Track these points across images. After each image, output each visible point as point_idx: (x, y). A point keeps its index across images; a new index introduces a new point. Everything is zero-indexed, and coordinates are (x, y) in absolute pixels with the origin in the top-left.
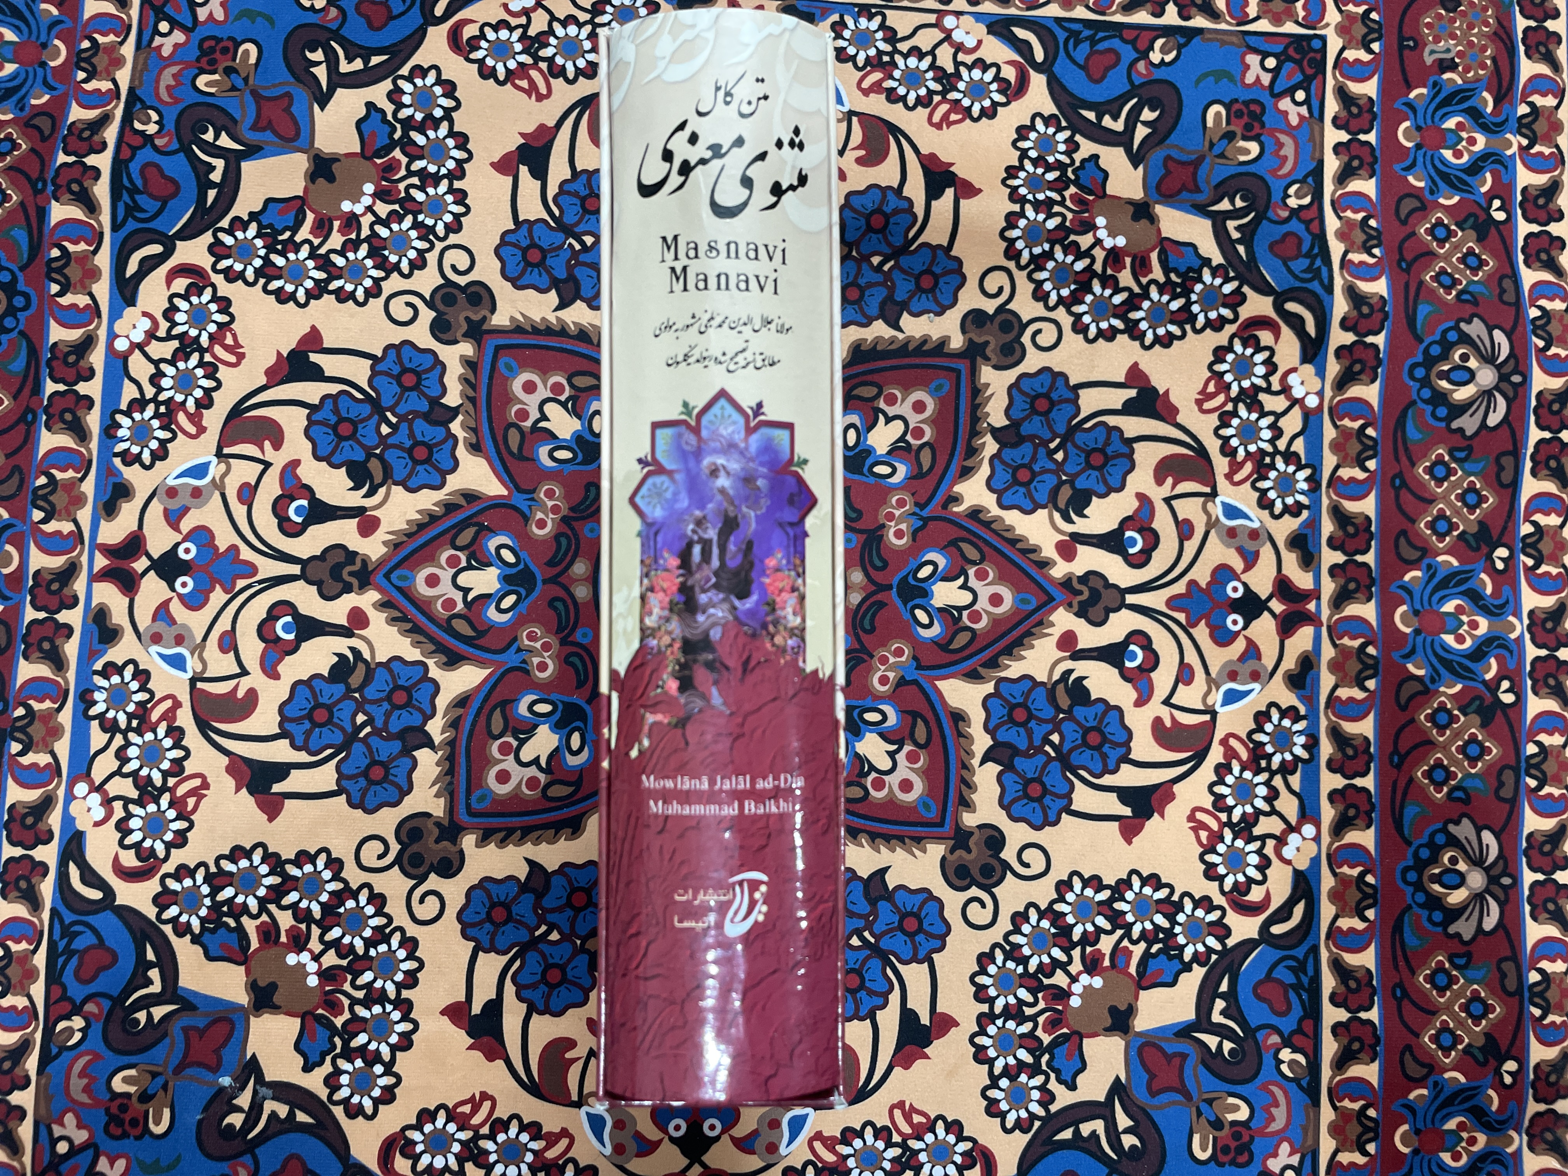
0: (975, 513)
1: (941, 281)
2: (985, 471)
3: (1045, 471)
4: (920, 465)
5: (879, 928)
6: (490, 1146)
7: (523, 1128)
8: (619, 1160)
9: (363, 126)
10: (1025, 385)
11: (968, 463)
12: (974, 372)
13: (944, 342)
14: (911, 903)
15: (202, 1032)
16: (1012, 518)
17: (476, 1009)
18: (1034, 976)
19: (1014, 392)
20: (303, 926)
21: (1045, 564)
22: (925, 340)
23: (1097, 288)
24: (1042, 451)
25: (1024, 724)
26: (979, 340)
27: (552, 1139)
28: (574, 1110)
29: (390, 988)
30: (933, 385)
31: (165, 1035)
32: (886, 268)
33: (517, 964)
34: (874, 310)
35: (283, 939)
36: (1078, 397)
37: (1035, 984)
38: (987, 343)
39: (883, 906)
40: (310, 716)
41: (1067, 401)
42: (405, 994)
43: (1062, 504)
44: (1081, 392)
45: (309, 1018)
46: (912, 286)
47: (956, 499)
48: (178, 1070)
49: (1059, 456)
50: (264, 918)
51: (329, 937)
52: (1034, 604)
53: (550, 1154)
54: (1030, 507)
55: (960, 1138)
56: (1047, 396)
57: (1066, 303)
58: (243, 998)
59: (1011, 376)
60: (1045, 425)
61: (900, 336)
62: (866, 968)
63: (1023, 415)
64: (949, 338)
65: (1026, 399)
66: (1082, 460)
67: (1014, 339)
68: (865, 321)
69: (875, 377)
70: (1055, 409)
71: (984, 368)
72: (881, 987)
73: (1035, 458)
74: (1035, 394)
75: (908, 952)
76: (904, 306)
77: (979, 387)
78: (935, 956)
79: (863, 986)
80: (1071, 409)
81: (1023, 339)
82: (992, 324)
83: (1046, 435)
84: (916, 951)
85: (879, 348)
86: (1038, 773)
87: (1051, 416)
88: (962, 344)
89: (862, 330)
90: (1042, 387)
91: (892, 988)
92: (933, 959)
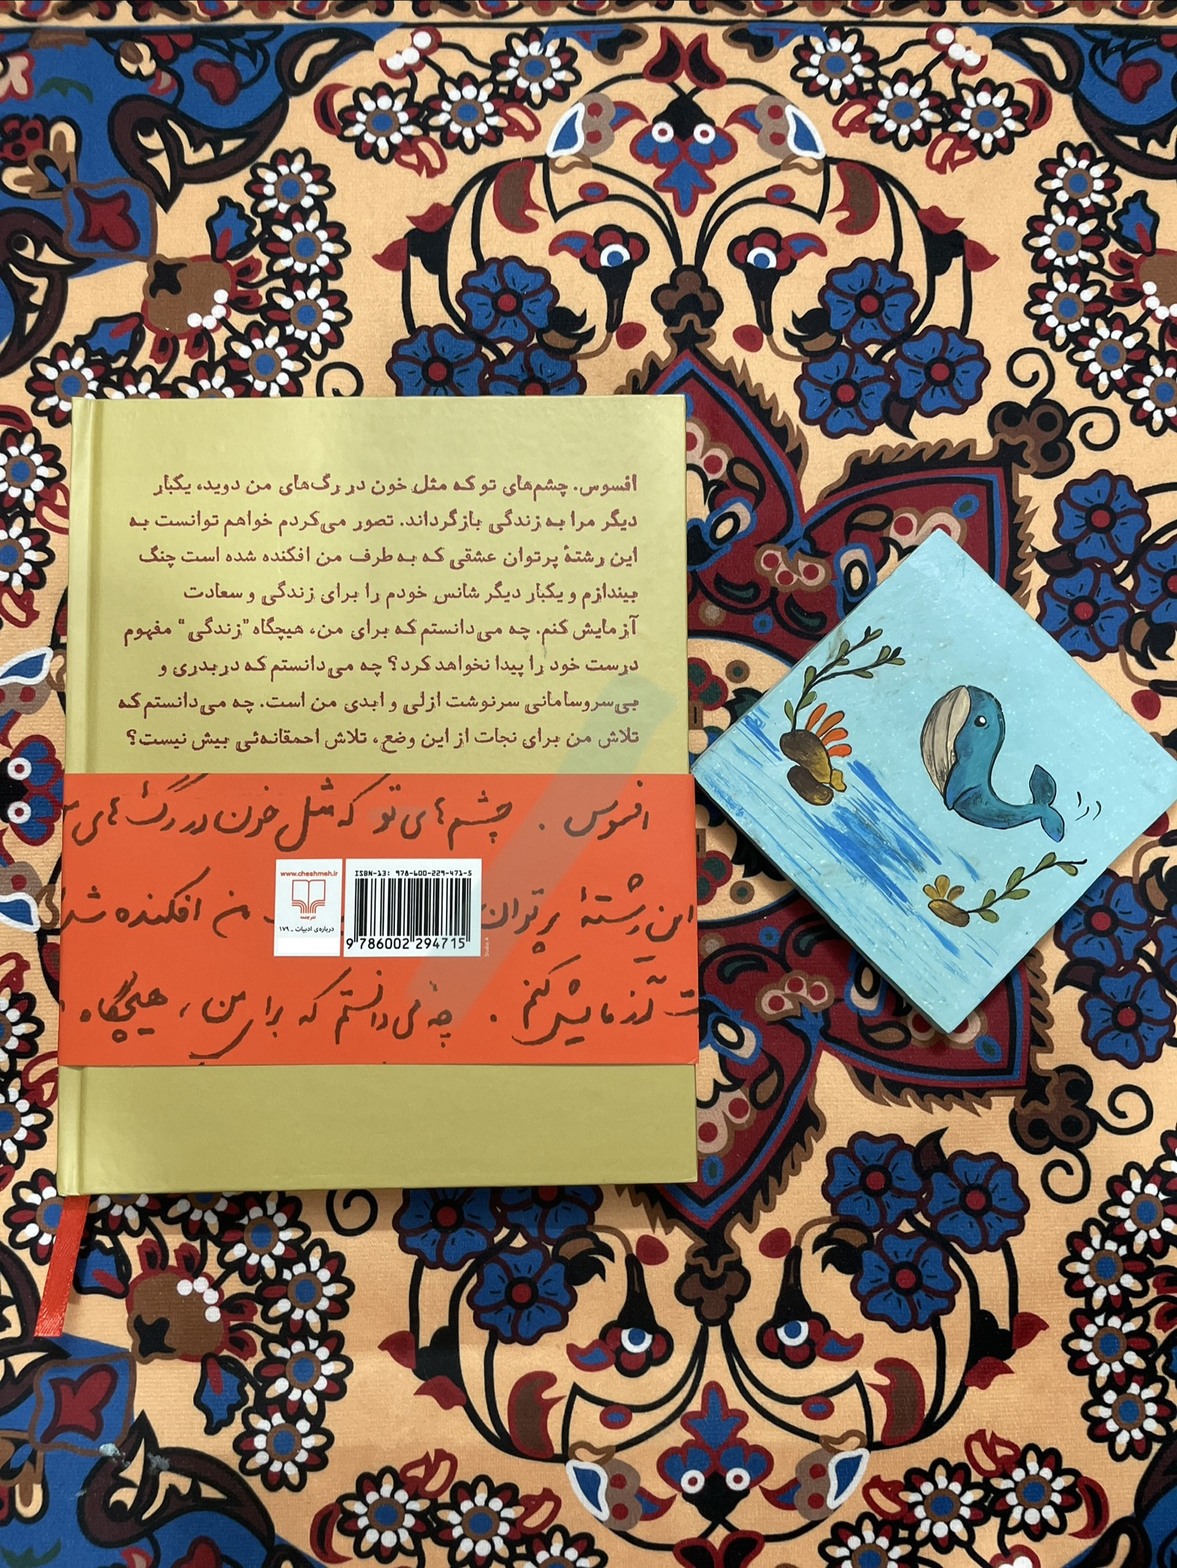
1: (959, 370)
2: (1034, 605)
3: (1111, 604)
5: (935, 1207)
6: (453, 1517)
7: (493, 1492)
8: (620, 1525)
9: (216, 225)
10: (1077, 496)
12: (1009, 484)
13: (968, 447)
14: (975, 1174)
15: (75, 1386)
17: (425, 1340)
18: (1141, 1257)
19: (1063, 503)
20: (197, 1244)
22: (944, 446)
23: (1157, 368)
24: (1105, 578)
25: (1108, 933)
26: (1013, 441)
27: (532, 1504)
28: (558, 1466)
29: (313, 1318)
30: (957, 504)
31: (29, 1392)
32: (886, 358)
33: (474, 1280)
34: (874, 411)
35: (172, 1261)
36: (1145, 505)
37: (1141, 1267)
38: (1023, 445)
39: (938, 1179)
41: (1132, 511)
42: (333, 1325)
43: (1137, 645)
44: (1151, 499)
45: (211, 1360)
46: (922, 379)
48: (48, 1437)
49: (1128, 583)
50: (148, 1235)
51: (229, 1257)
53: (532, 1522)
54: (1097, 650)
55: (1058, 1472)
56: (1106, 507)
57: (1121, 388)
58: (125, 1341)
59: (1057, 485)
60: (1107, 544)
61: (912, 443)
62: (922, 1261)
63: (1077, 533)
64: (974, 441)
65: (1078, 513)
66: (1158, 586)
67: (1058, 437)
68: (864, 427)
69: (881, 499)
70: (1119, 522)
71: (1021, 477)
72: (943, 1284)
73: (1096, 587)
74: (1090, 505)
75: (974, 1237)
76: (913, 405)
77: (1017, 501)
78: (1011, 1240)
79: (919, 1285)
80: (1140, 520)
81: (1068, 437)
82: (1028, 419)
83: (1109, 556)
84: (985, 1235)
85: (885, 461)
86: (1130, 995)
87: (1113, 532)
88: (990, 449)
89: (861, 438)
90: (1099, 496)
91: (957, 1286)
92: (1008, 1244)
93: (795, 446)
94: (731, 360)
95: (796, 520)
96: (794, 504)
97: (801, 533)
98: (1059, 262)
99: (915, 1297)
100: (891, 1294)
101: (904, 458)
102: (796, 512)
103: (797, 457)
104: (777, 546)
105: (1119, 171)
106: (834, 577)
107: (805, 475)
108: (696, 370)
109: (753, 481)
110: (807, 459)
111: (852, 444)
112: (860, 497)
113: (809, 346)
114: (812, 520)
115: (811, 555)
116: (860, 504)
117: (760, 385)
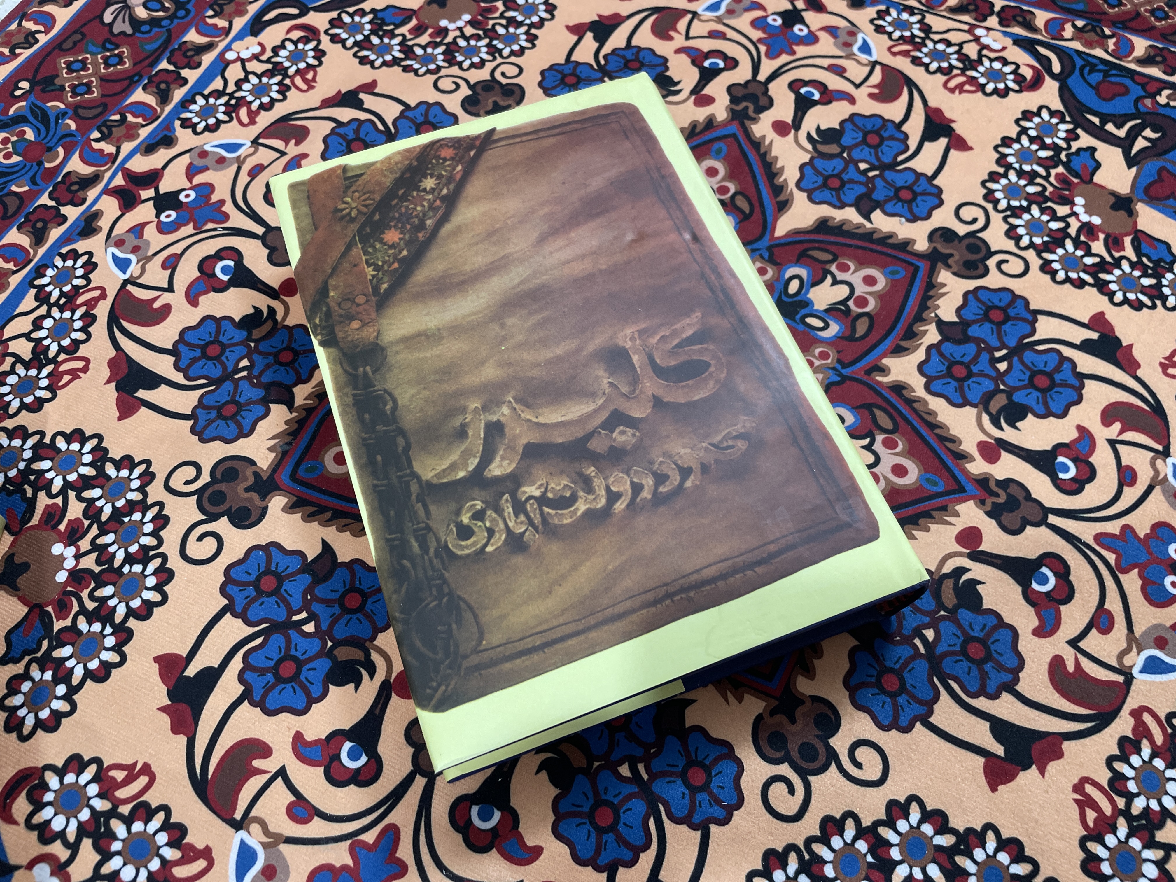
0: (899, 388)
1: (920, 198)
2: (920, 355)
4: (854, 330)
5: (659, 765)
6: (121, 831)
7: (166, 826)
10: (983, 295)
11: (904, 344)
12: (933, 273)
13: (908, 242)
14: (705, 752)
16: (937, 404)
17: (191, 671)
19: (970, 297)
20: (86, 523)
21: (964, 457)
22: (891, 235)
23: (1069, 246)
26: (944, 251)
27: (189, 855)
28: (230, 831)
30: (890, 269)
33: (259, 641)
35: (62, 527)
36: (1036, 320)
38: (951, 255)
39: (672, 742)
40: (203, 348)
41: (1024, 320)
43: (993, 410)
44: (1040, 318)
45: (37, 610)
46: (892, 194)
47: (884, 371)
49: (1003, 366)
50: (59, 500)
51: (102, 540)
52: (940, 488)
53: (178, 871)
54: (959, 401)
56: (1003, 310)
57: (1037, 249)
59: (969, 285)
60: (995, 333)
61: (868, 225)
62: (625, 808)
63: (975, 318)
64: (914, 241)
65: (981, 306)
66: (1026, 377)
67: (980, 260)
68: (838, 204)
69: (833, 249)
70: (1009, 323)
71: (943, 271)
72: (635, 837)
73: (975, 360)
74: (990, 304)
75: (681, 807)
76: (878, 205)
77: (935, 283)
78: (713, 828)
79: (613, 828)
80: (1027, 330)
81: (988, 262)
82: (960, 243)
83: (995, 343)
84: (692, 810)
85: (844, 228)
86: (899, 665)
87: (1004, 327)
88: (925, 248)
89: (834, 210)
90: (1001, 302)
91: (647, 847)
92: (709, 829)
93: (785, 199)
94: (764, 137)
95: (766, 239)
96: (769, 230)
97: (766, 247)
98: (1017, 166)
99: (605, 838)
100: (585, 823)
101: (858, 231)
102: (768, 234)
103: (783, 206)
105: (1079, 131)
106: (778, 280)
107: (784, 216)
108: (738, 134)
109: (746, 208)
110: (789, 208)
111: (825, 211)
112: (818, 241)
113: (820, 147)
114: (775, 242)
115: (767, 261)
116: (816, 245)
117: (776, 158)
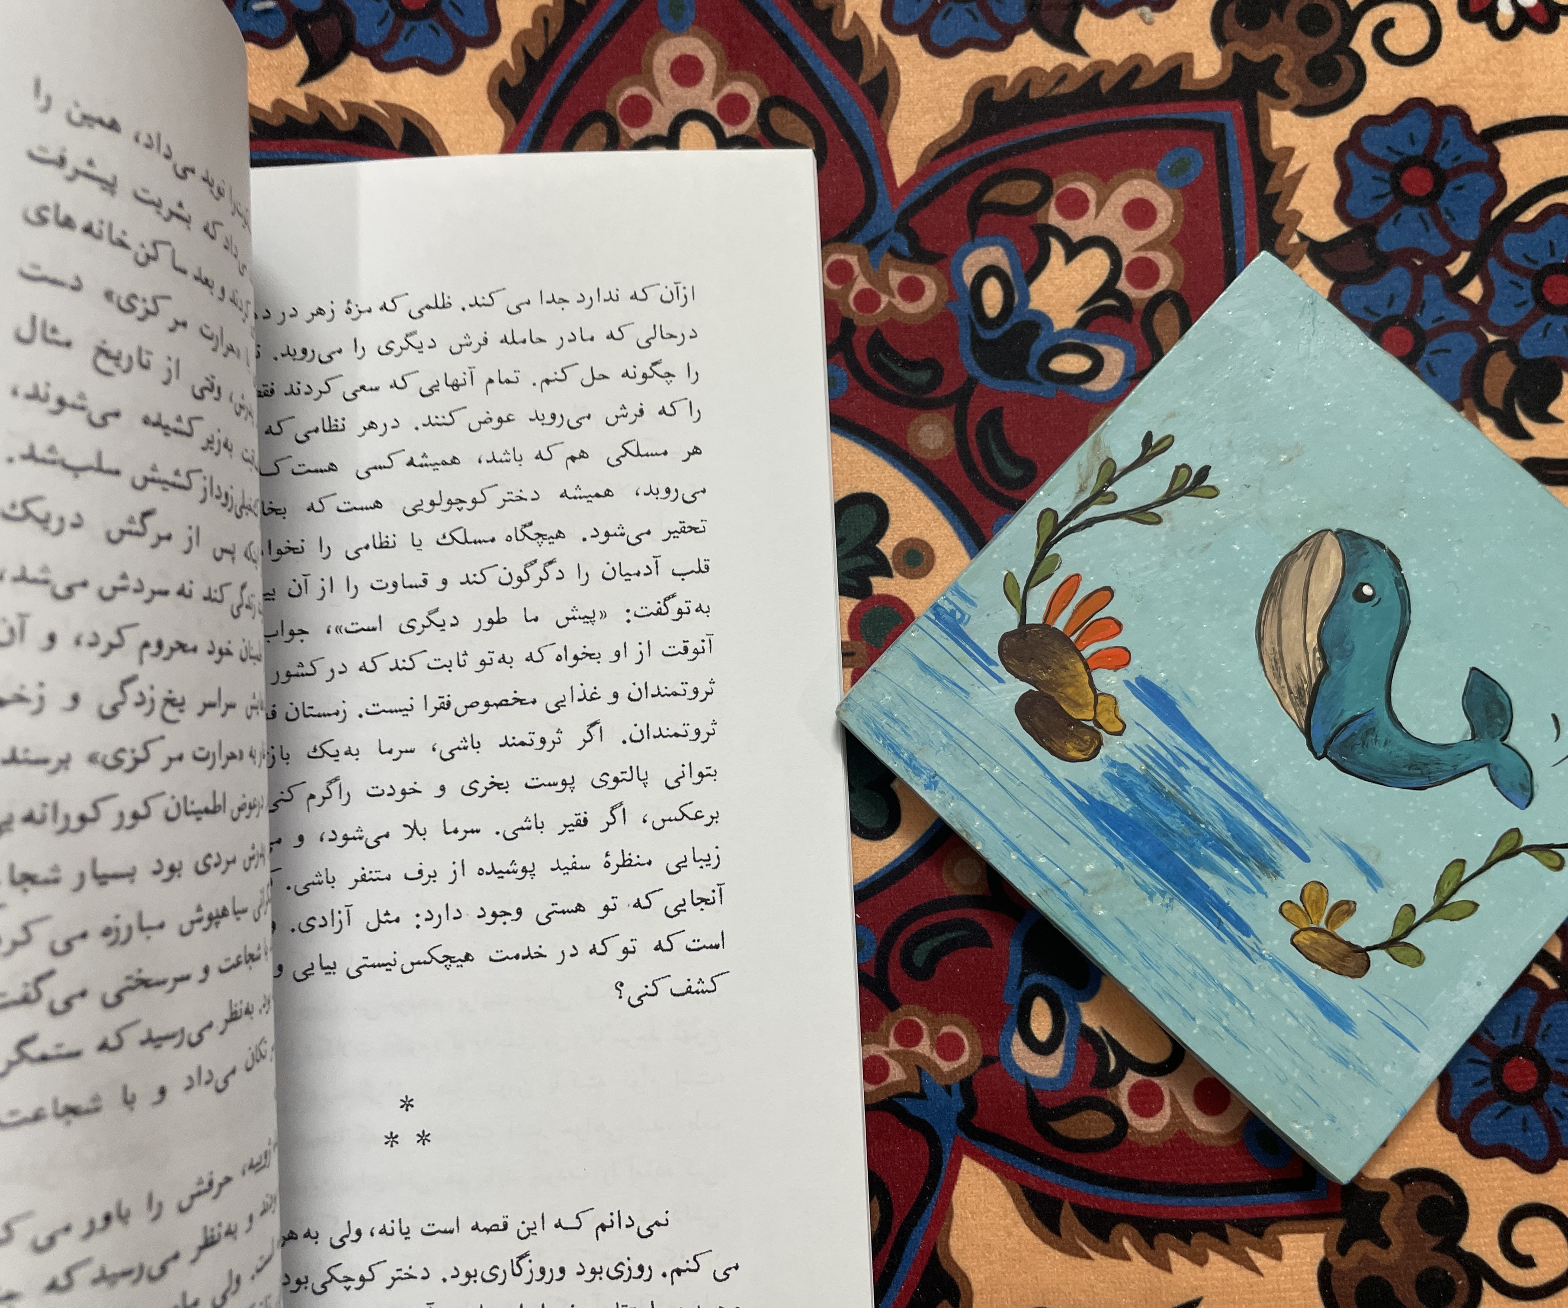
3: (1444, 328)
4: (1155, 344)
10: (1375, 145)
13: (1178, 67)
19: (1351, 160)
22: (1136, 66)
24: (1432, 282)
26: (1257, 55)
30: (1166, 164)
34: (1015, 10)
36: (1495, 156)
38: (1275, 61)
41: (1473, 167)
43: (1496, 398)
44: (1504, 146)
56: (1426, 161)
59: (1338, 126)
60: (1431, 224)
61: (1080, 63)
63: (1378, 207)
64: (1189, 57)
65: (1377, 173)
66: (1526, 294)
67: (1335, 45)
68: (995, 36)
69: (1028, 161)
70: (1449, 188)
71: (1275, 115)
73: (1417, 302)
74: (1396, 159)
77: (1270, 156)
80: (1486, 182)
81: (1355, 45)
82: (1281, 16)
83: (1438, 245)
85: (1035, 93)
86: (1521, 1032)
87: (1442, 203)
88: (1218, 67)
89: (992, 57)
90: (1413, 142)
93: (876, 70)
95: (883, 198)
96: (877, 173)
97: (891, 222)
101: (1065, 89)
102: (881, 187)
103: (882, 91)
104: (849, 245)
106: (953, 295)
107: (895, 122)
109: (804, 135)
110: (898, 94)
111: (974, 66)
112: (991, 158)
114: (907, 201)
115: (911, 260)
116: (991, 170)
